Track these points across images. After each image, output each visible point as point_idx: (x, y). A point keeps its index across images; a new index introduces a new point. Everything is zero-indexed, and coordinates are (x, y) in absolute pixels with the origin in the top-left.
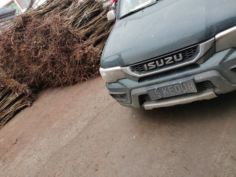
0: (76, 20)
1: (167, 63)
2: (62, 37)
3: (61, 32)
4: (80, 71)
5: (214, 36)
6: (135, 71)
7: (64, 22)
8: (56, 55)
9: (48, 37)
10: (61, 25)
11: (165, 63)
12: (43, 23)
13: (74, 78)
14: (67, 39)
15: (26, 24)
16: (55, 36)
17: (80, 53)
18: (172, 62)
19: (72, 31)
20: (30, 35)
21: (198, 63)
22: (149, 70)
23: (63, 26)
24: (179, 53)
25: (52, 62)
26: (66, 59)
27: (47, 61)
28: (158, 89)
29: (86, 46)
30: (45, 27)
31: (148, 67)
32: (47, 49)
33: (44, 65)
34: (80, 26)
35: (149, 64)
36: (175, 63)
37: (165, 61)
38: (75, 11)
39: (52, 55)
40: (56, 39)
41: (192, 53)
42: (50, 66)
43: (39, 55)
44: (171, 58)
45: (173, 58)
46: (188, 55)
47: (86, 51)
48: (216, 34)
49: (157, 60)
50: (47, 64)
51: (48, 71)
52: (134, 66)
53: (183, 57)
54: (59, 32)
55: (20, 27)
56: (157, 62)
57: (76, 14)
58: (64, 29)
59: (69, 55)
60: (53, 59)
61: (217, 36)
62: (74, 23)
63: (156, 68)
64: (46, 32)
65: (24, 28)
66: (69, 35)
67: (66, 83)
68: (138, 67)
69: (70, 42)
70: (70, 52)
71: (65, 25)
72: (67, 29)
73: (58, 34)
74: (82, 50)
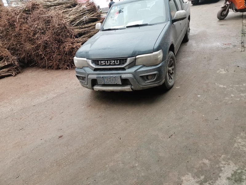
0: (75, 20)
1: (111, 64)
2: (59, 29)
3: (59, 25)
4: (65, 60)
5: (136, 56)
6: (94, 64)
7: (65, 19)
8: (50, 41)
9: (48, 26)
10: (61, 20)
11: (110, 63)
12: (48, 14)
13: (59, 64)
14: (62, 32)
15: (34, 9)
16: (54, 26)
17: (69, 45)
18: (114, 64)
19: (68, 27)
20: (34, 19)
21: (125, 68)
22: (101, 65)
23: (62, 21)
24: (118, 60)
25: (45, 46)
26: (57, 47)
27: (41, 43)
28: (102, 77)
29: (76, 42)
30: (48, 17)
31: (101, 63)
32: (44, 34)
33: (37, 46)
34: (76, 26)
35: (102, 62)
36: (115, 65)
37: (110, 62)
38: (76, 12)
39: (46, 40)
40: (53, 29)
41: (124, 62)
42: (42, 48)
43: (36, 37)
44: (113, 61)
45: (115, 62)
46: (122, 62)
47: (75, 46)
48: (137, 55)
49: (107, 60)
50: (40, 46)
51: (39, 52)
52: (93, 61)
53: (120, 63)
54: (58, 24)
55: (27, 11)
56: (106, 61)
57: (77, 15)
58: (62, 24)
59: (60, 45)
60: (46, 44)
61: (137, 57)
62: (72, 22)
63: (105, 65)
64: (48, 22)
65: (30, 12)
66: (65, 29)
67: (51, 67)
68: (96, 62)
69: (64, 34)
70: (62, 42)
71: (64, 21)
72: (64, 24)
73: (56, 26)
74: (72, 44)
